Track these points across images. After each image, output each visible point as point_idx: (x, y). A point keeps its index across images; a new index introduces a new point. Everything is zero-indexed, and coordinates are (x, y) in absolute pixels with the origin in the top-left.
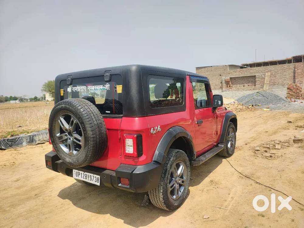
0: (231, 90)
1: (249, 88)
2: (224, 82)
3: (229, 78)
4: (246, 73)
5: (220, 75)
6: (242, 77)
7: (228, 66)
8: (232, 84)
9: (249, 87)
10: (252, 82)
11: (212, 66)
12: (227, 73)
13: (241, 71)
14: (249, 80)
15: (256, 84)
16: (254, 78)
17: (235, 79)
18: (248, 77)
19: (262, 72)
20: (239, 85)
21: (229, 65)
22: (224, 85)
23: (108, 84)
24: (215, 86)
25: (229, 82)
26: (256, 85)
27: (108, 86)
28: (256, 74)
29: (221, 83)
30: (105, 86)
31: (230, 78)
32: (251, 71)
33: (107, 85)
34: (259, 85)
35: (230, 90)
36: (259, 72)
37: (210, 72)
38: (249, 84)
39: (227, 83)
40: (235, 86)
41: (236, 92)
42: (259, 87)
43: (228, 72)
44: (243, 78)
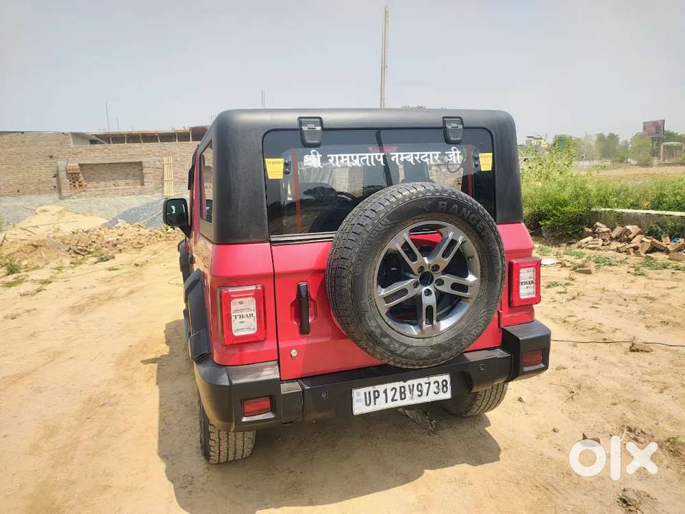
0: (85, 196)
1: (130, 190)
2: (63, 174)
3: (77, 164)
4: (118, 155)
5: (51, 157)
6: (109, 164)
7: (70, 136)
8: (85, 179)
9: (128, 187)
10: (134, 176)
11: (23, 133)
12: (70, 152)
13: (106, 150)
14: (128, 171)
15: (145, 180)
16: (139, 168)
17: (91, 168)
18: (126, 163)
19: (155, 156)
20: (102, 183)
21: (72, 133)
22: (66, 182)
23: (455, 150)
24: (39, 184)
25: (78, 174)
26: (145, 184)
27: (456, 154)
28: (144, 160)
29: (55, 177)
30: (447, 155)
31: (80, 165)
32: (130, 151)
33: (454, 153)
34: (152, 182)
35: (83, 193)
36: (148, 154)
37: (19, 146)
38: (127, 181)
39: (73, 176)
40: (94, 184)
41: (98, 199)
42: (152, 188)
43: (70, 150)
44: (112, 165)
